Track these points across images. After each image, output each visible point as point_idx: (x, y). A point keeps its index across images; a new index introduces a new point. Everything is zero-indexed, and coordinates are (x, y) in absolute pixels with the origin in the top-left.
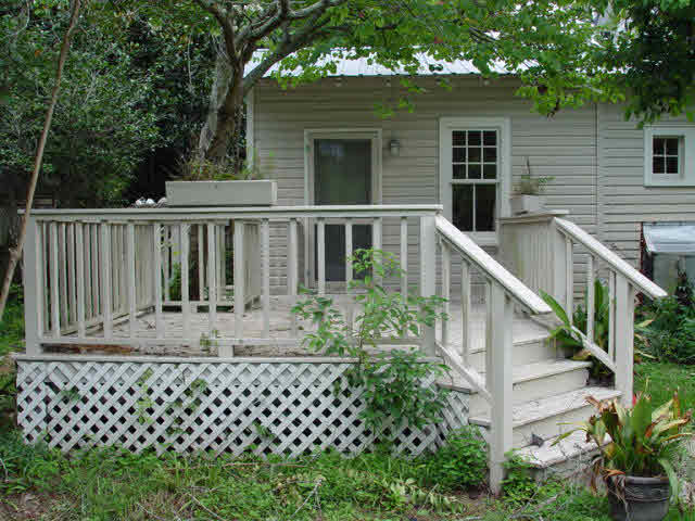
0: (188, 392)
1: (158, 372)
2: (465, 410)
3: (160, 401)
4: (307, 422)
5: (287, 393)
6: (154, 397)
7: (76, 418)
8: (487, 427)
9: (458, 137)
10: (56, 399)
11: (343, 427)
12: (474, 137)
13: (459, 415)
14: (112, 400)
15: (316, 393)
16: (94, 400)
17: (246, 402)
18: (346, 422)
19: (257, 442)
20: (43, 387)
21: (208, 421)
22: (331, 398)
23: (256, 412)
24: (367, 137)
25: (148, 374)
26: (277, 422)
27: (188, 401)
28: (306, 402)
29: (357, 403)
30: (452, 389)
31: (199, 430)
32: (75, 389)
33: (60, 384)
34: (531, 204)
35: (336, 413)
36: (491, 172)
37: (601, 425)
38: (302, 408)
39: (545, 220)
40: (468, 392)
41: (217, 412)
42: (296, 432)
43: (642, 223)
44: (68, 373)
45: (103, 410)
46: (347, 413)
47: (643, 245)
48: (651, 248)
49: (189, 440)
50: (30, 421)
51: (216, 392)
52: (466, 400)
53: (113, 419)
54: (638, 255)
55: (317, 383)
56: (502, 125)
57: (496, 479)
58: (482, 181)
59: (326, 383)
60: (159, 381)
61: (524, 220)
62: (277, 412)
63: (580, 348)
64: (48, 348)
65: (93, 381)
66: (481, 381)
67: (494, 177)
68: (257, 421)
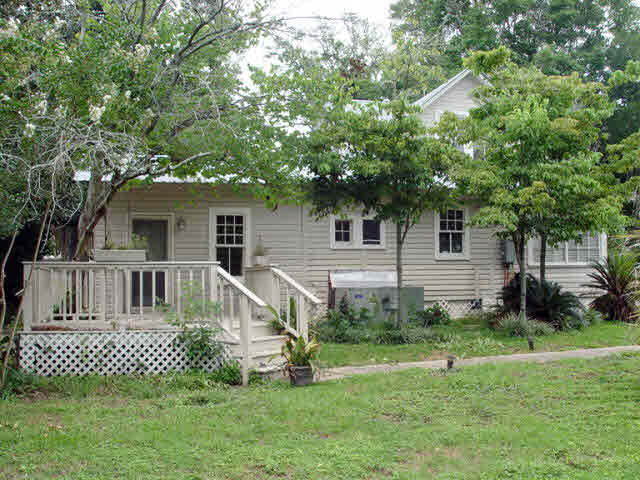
0: (105, 347)
1: (91, 338)
2: (231, 352)
3: (91, 352)
4: (160, 359)
5: (151, 346)
6: (89, 350)
7: (50, 362)
8: (241, 358)
9: (220, 219)
10: (40, 353)
11: (177, 361)
12: (230, 219)
13: (228, 354)
14: (68, 352)
15: (165, 346)
16: (59, 352)
17: (132, 351)
18: (178, 359)
19: (138, 369)
20: (34, 348)
21: (115, 360)
22: (172, 348)
23: (137, 355)
24: (164, 218)
25: (87, 338)
26: (147, 360)
27: (105, 351)
28: (160, 350)
29: (183, 350)
30: (225, 343)
31: (110, 365)
32: (50, 348)
33: (42, 345)
34: (261, 261)
35: (174, 355)
36: (240, 240)
37: (286, 349)
38: (158, 353)
39: (267, 269)
40: (232, 344)
41: (119, 356)
42: (156, 364)
43: (329, 271)
44: (46, 339)
45: (64, 357)
46: (179, 355)
47: (330, 284)
48: (333, 286)
49: (105, 370)
50: (26, 363)
51: (119, 346)
52: (232, 348)
53: (68, 361)
54: (327, 289)
55: (165, 341)
56: (246, 212)
57: (245, 379)
58: (234, 245)
59: (169, 341)
60: (92, 342)
61: (258, 269)
62: (146, 355)
63: (284, 328)
64: (34, 329)
65: (59, 343)
66: (237, 338)
67: (242, 243)
68: (138, 360)
